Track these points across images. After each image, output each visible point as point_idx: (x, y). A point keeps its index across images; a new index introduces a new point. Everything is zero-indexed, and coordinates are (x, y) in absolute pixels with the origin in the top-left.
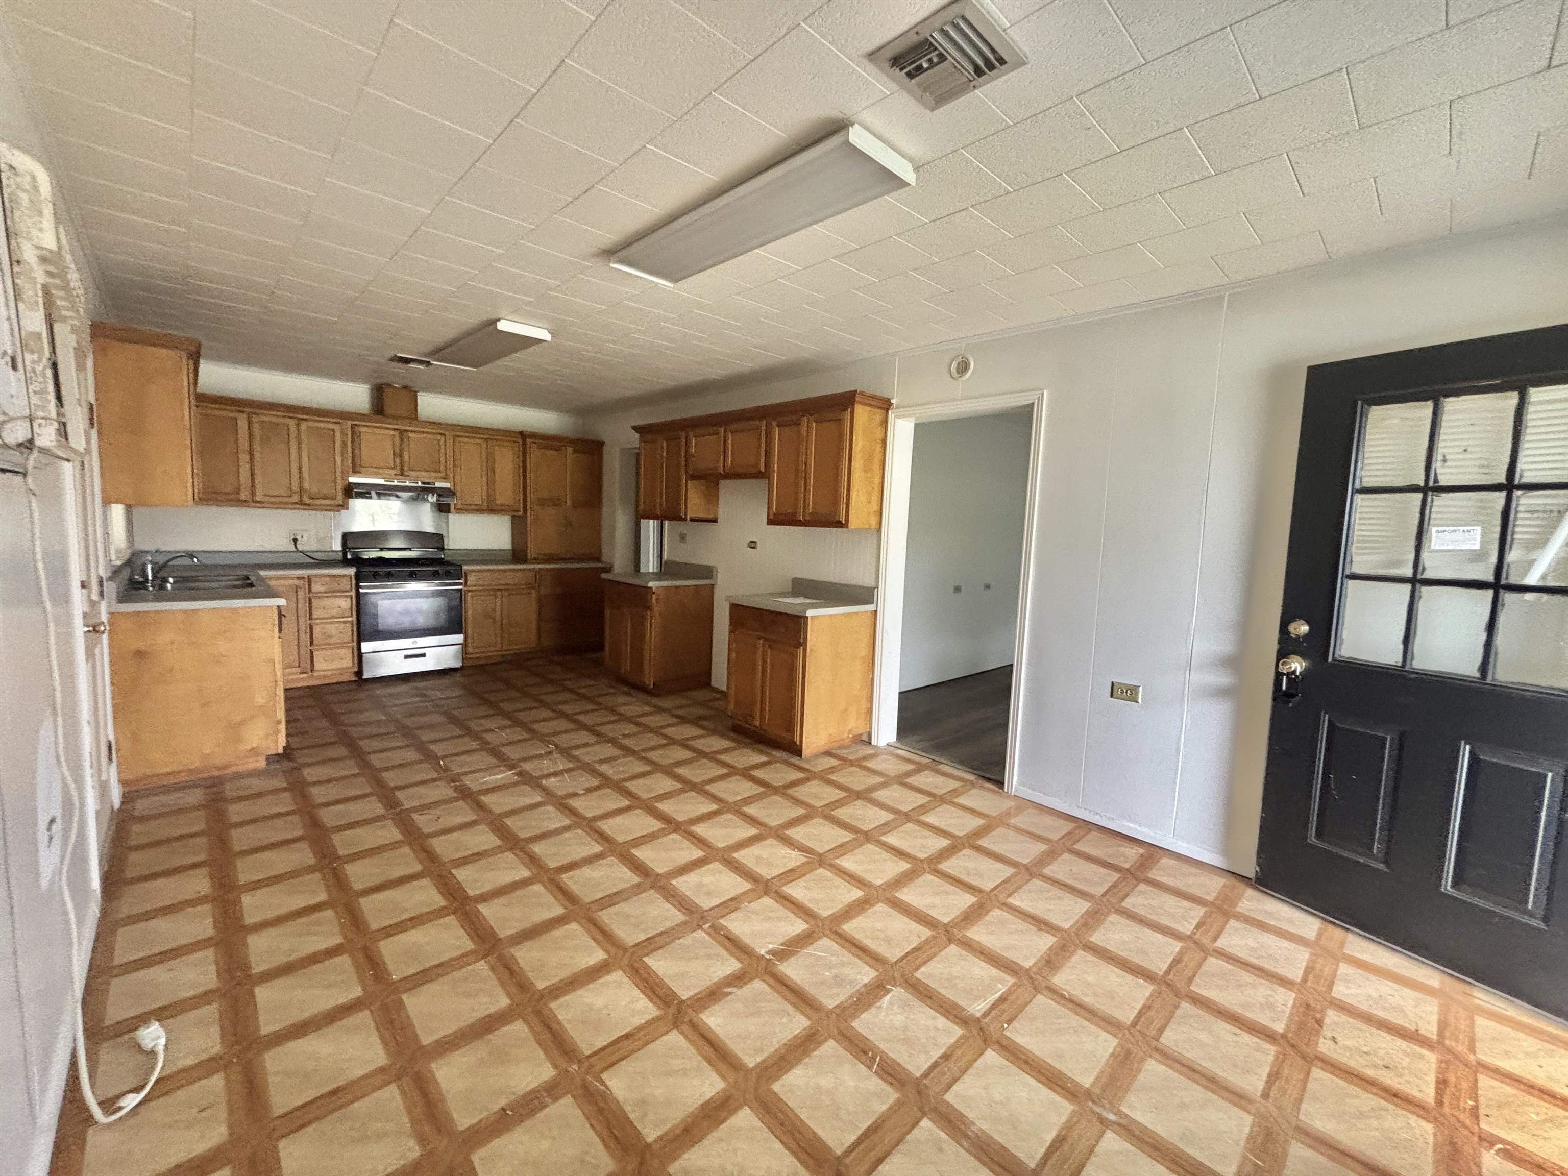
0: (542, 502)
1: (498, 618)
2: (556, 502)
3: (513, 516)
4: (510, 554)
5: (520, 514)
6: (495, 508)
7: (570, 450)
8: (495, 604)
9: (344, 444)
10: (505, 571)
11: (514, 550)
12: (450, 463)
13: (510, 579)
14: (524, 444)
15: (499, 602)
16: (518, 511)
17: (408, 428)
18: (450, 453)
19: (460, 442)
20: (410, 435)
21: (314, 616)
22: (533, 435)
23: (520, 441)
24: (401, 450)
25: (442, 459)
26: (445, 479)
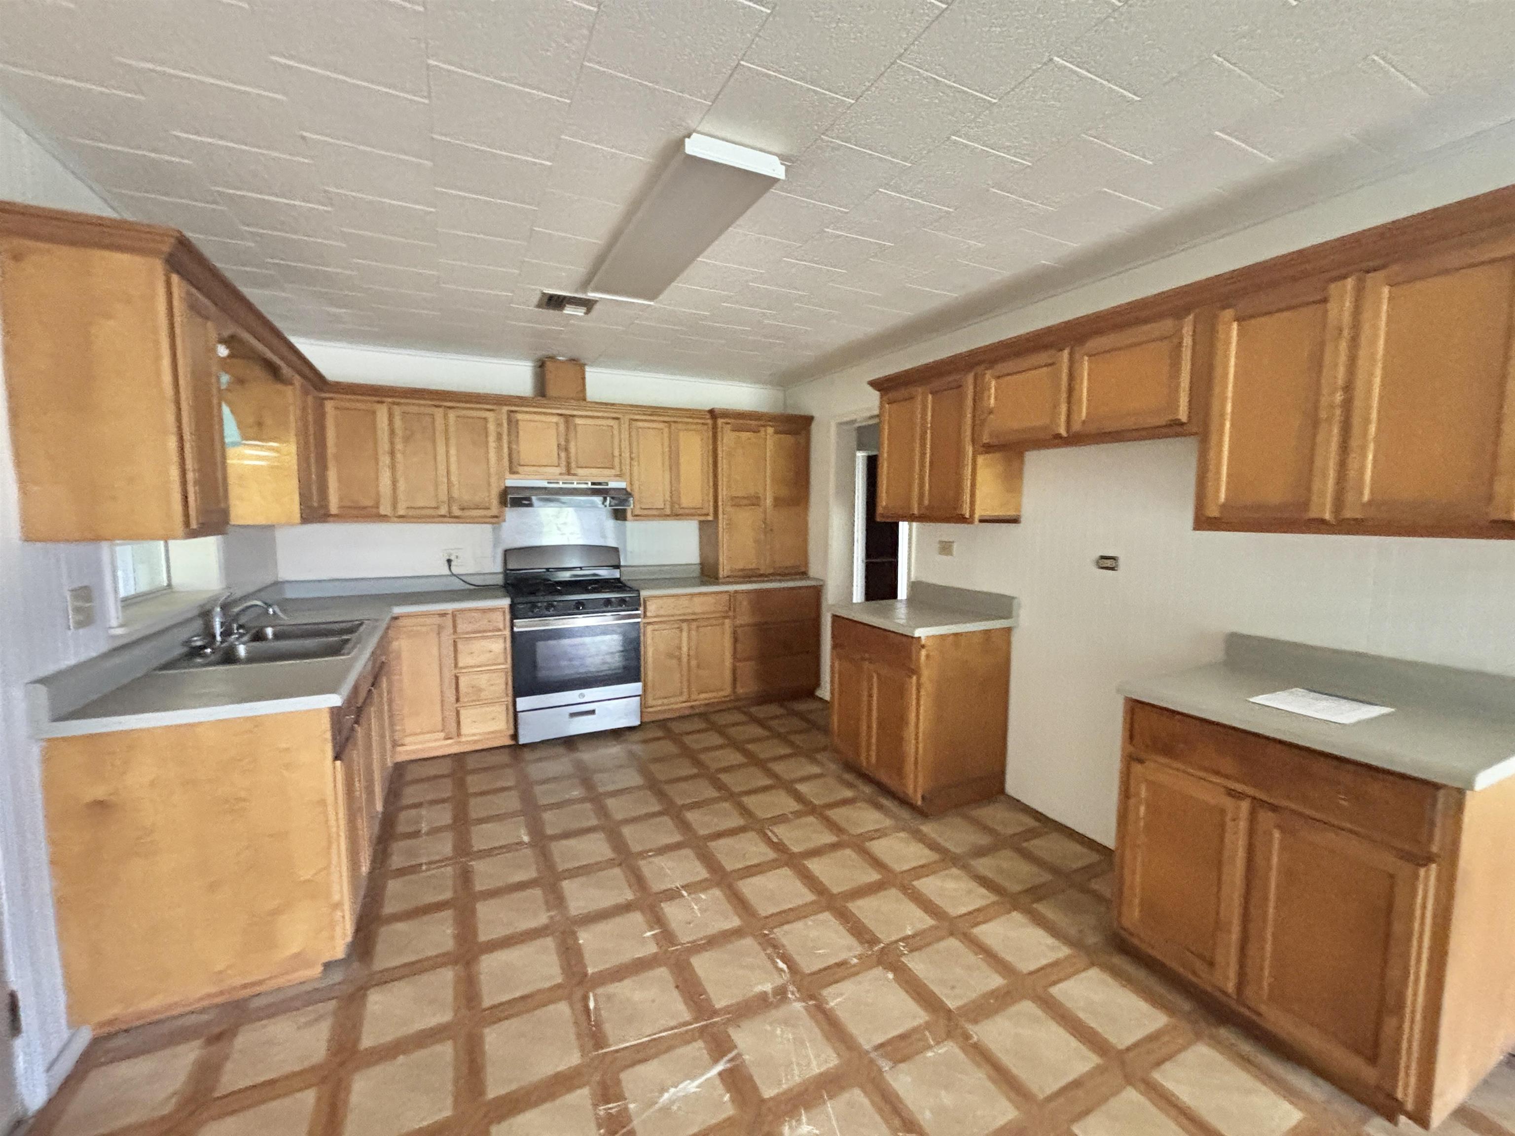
0: (737, 502)
1: (685, 659)
2: (754, 501)
3: (701, 522)
4: (696, 572)
5: (710, 518)
6: (681, 512)
7: (770, 430)
8: (680, 638)
9: (499, 437)
10: (692, 595)
11: (702, 564)
12: (626, 455)
13: (699, 606)
14: (715, 427)
15: (685, 634)
16: (708, 515)
17: (575, 413)
18: (625, 444)
19: (638, 428)
20: (578, 421)
21: (460, 664)
22: (726, 414)
23: (710, 422)
24: (567, 441)
25: (616, 453)
26: (620, 476)
